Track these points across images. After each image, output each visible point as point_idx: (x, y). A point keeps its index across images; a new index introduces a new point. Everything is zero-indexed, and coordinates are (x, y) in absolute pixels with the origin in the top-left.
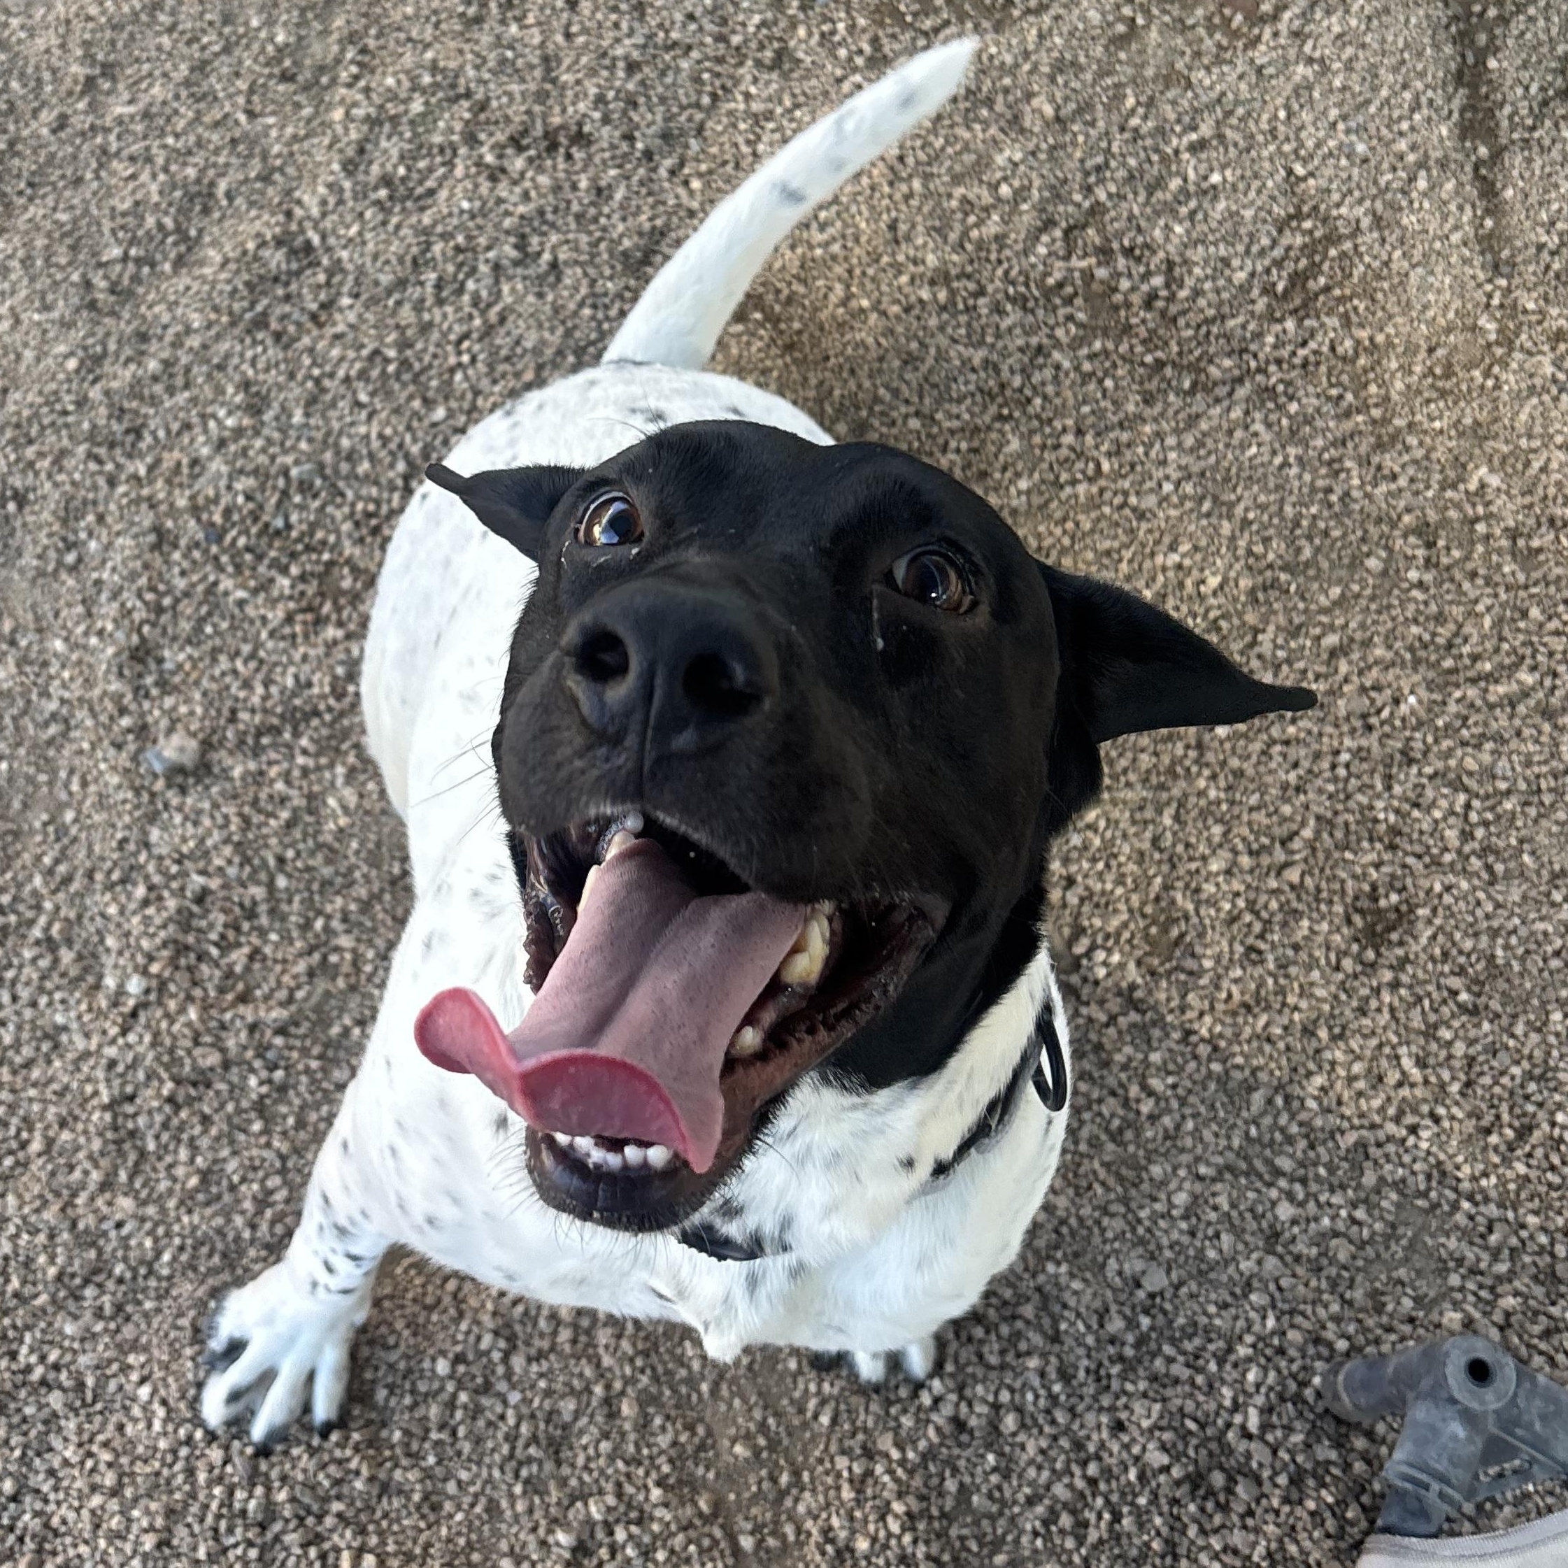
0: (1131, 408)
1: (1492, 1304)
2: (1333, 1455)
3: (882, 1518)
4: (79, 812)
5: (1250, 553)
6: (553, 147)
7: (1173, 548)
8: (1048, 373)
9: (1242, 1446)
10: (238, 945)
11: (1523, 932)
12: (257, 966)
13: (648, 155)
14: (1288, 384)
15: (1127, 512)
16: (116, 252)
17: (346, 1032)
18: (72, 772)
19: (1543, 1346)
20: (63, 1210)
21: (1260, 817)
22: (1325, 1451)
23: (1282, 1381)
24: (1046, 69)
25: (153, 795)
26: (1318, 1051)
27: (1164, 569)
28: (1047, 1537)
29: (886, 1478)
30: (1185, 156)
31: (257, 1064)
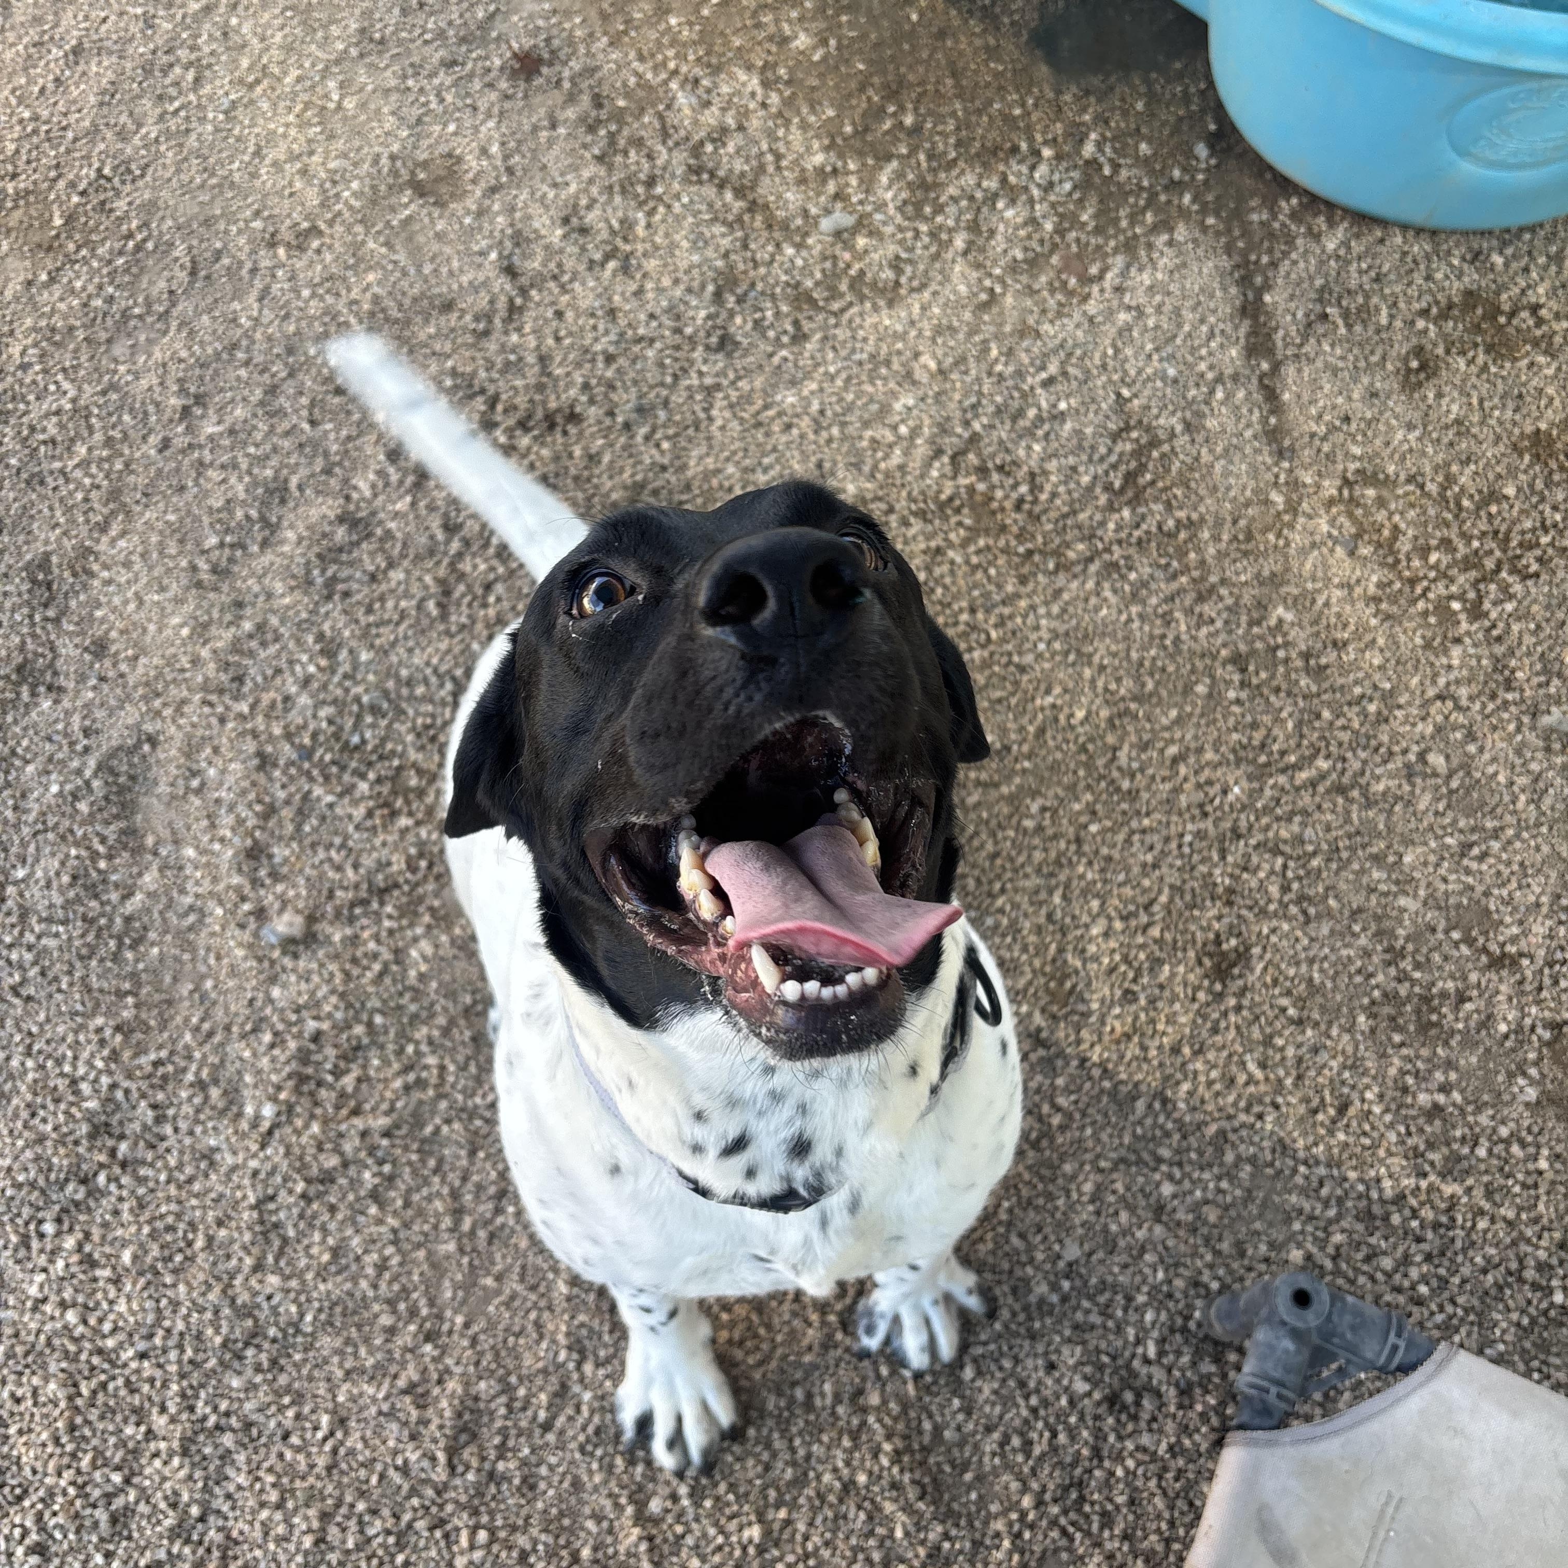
0: (1010, 588)
1: (1326, 1240)
2: (1213, 1369)
3: (876, 1456)
4: (216, 979)
5: (1106, 690)
6: (552, 426)
7: (1048, 692)
8: (946, 568)
9: (1144, 1371)
10: (348, 1071)
11: (1333, 958)
12: (364, 1086)
13: (627, 426)
14: (1127, 558)
15: (1012, 669)
16: (213, 541)
17: (437, 1130)
18: (208, 949)
19: (1365, 1268)
20: (224, 1291)
21: (1128, 891)
22: (1208, 1367)
23: (1171, 1318)
24: (928, 334)
25: (273, 963)
26: (1184, 1064)
27: (1042, 709)
28: (1003, 1456)
29: (876, 1426)
30: (1039, 391)
31: (370, 1161)
